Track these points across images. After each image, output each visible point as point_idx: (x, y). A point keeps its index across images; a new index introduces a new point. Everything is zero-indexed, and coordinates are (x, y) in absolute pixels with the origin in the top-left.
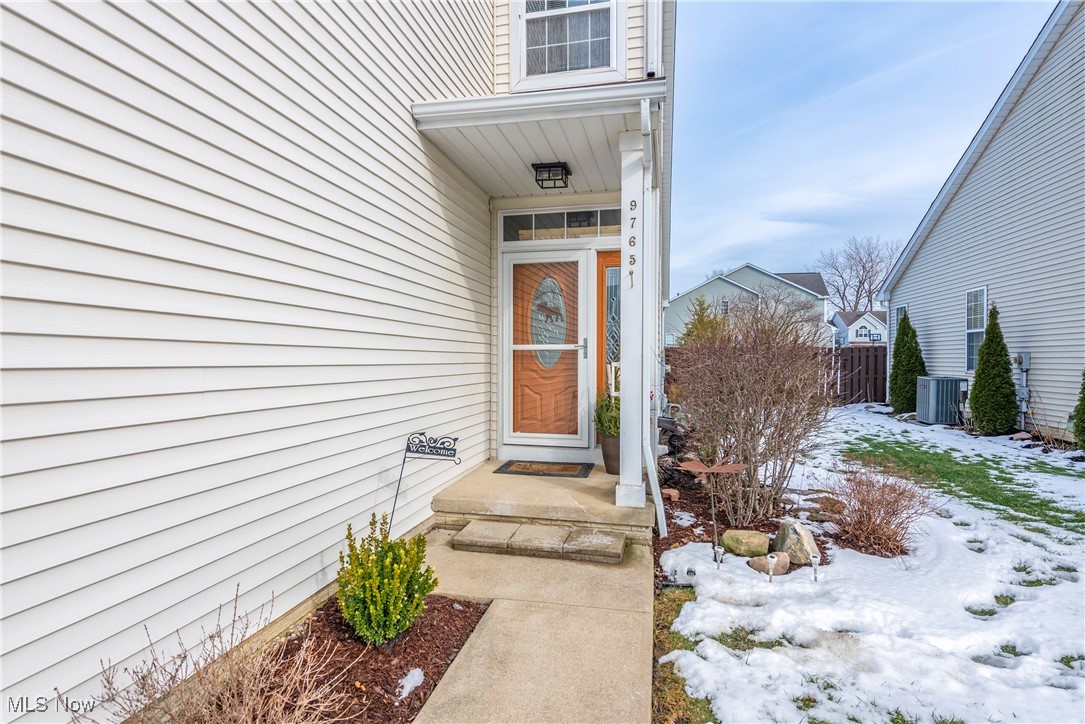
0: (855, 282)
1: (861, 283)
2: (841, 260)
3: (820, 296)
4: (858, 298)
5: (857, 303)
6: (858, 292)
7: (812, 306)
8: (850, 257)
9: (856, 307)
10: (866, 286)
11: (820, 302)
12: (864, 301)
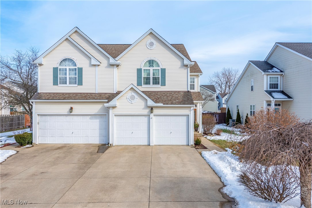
0: (225, 82)
1: (227, 83)
2: (220, 75)
3: (214, 93)
4: (226, 88)
5: (225, 90)
6: (226, 86)
7: (212, 96)
8: (223, 74)
9: (225, 91)
10: (228, 84)
11: (214, 94)
12: (228, 89)
